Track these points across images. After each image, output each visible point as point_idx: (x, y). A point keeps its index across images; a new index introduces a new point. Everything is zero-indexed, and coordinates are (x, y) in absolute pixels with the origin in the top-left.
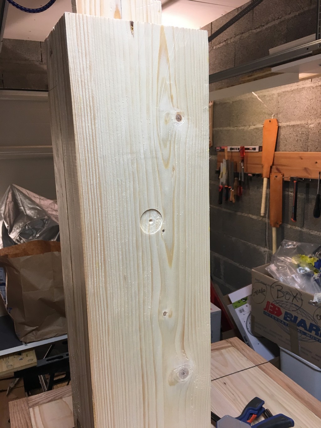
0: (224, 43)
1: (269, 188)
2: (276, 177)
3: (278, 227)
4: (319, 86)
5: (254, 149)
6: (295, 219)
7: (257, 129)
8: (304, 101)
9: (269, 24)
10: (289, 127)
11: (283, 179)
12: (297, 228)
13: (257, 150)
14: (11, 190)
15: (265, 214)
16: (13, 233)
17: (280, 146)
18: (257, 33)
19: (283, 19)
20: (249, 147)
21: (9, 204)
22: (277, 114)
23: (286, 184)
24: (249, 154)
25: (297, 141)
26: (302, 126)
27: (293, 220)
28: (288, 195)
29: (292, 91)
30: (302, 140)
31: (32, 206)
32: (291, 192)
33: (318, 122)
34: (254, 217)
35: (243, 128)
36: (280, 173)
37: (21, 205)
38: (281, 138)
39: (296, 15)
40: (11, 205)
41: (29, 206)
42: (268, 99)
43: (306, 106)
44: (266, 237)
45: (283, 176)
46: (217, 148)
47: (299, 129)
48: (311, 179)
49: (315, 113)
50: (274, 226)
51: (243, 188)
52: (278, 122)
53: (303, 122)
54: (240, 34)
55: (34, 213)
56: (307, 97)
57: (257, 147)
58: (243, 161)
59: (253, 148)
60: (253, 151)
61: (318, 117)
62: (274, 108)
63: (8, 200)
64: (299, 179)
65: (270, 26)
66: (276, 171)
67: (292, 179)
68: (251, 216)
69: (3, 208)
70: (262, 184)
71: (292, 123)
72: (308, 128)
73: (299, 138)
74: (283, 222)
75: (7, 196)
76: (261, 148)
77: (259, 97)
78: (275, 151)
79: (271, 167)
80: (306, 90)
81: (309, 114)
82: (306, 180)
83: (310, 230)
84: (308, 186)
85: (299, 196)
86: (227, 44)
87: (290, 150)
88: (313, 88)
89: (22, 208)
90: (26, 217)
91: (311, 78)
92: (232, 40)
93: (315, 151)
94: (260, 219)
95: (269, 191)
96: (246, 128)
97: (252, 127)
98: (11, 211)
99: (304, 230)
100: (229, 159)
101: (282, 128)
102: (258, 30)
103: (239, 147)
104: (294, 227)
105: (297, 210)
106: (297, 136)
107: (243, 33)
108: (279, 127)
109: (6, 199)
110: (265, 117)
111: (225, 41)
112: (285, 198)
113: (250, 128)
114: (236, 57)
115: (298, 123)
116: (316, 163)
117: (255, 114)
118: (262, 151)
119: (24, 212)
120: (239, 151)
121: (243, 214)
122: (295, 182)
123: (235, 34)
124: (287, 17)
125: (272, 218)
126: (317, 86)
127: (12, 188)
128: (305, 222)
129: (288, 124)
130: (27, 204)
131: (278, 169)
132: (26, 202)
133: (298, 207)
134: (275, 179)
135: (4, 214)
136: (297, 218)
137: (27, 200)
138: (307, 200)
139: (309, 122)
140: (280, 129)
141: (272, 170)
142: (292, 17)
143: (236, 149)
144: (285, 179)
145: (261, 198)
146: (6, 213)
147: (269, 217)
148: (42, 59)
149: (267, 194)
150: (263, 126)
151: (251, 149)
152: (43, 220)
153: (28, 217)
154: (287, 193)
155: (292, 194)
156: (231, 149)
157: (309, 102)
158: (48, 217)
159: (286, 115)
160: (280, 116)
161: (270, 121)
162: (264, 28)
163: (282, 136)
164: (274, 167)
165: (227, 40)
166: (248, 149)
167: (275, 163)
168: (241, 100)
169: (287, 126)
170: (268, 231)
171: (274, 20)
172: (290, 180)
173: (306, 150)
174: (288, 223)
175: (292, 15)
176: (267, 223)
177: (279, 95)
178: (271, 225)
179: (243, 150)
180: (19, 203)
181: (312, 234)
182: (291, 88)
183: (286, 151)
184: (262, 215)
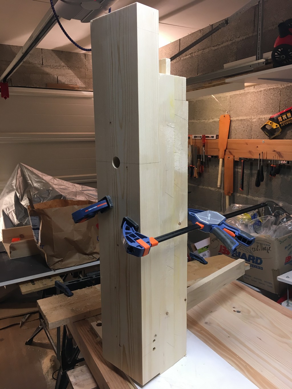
0: (190, 55)
1: (224, 167)
2: (229, 158)
3: (230, 195)
4: (259, 91)
5: (213, 137)
6: (242, 188)
7: (215, 122)
8: (249, 102)
9: (224, 43)
10: (238, 121)
11: (234, 159)
12: (244, 195)
13: (215, 138)
14: (19, 167)
15: (221, 186)
16: (24, 201)
17: (232, 135)
18: (215, 50)
19: (234, 41)
20: (208, 135)
21: (19, 178)
22: (230, 111)
23: (236, 163)
24: (209, 141)
25: (244, 131)
26: (248, 120)
27: (241, 189)
28: (238, 171)
29: (241, 94)
30: (248, 131)
31: (38, 180)
32: (240, 169)
33: (259, 117)
34: (213, 189)
35: (204, 121)
36: (232, 154)
37: (29, 179)
38: (232, 129)
39: (243, 39)
40: (21, 179)
41: (36, 180)
42: (223, 99)
43: (250, 106)
44: (221, 204)
45: (234, 157)
47: (245, 123)
48: (254, 159)
49: (257, 111)
50: (227, 195)
51: (204, 167)
52: (230, 117)
53: (248, 117)
54: (202, 50)
55: (40, 185)
56: (251, 99)
57: (215, 136)
58: (204, 146)
59: (211, 136)
60: (212, 138)
61: (258, 114)
62: (227, 107)
63: (18, 175)
64: (246, 160)
65: (224, 45)
66: (229, 153)
67: (240, 159)
68: (210, 188)
69: (14, 181)
70: (219, 164)
71: (240, 118)
72: (252, 122)
73: (245, 129)
74: (234, 191)
75: (17, 172)
76: (217, 136)
77: (216, 97)
78: (228, 138)
79: (225, 151)
80: (251, 94)
81: (253, 112)
82: (250, 160)
83: (253, 197)
84: (252, 164)
85: (245, 172)
86: (192, 57)
87: (239, 138)
88: (255, 93)
89: (30, 181)
90: (33, 188)
91: (254, 86)
92: (196, 54)
93: (257, 138)
94: (217, 190)
95: (224, 169)
96: (206, 121)
97: (211, 120)
98: (21, 184)
99: (249, 197)
100: (194, 145)
101: (233, 122)
102: (216, 48)
103: (201, 135)
104: (242, 195)
105: (244, 182)
106: (244, 127)
107: (204, 49)
108: (231, 120)
109: (16, 174)
110: (221, 113)
111: (190, 54)
112: (235, 173)
113: (209, 121)
114: (199, 67)
115: (245, 118)
116: (257, 147)
117: (213, 111)
118: (218, 139)
119: (32, 184)
120: (201, 139)
121: (204, 187)
122: (242, 161)
123: (198, 49)
124: (237, 40)
125: (226, 189)
126: (258, 92)
127: (21, 166)
128: (250, 191)
129: (237, 118)
130: (34, 178)
131: (230, 152)
132: (33, 177)
133: (244, 180)
134: (228, 159)
135: (16, 186)
136: (244, 188)
137: (34, 175)
138: (251, 175)
139: (253, 117)
140: (232, 122)
141: (226, 152)
142: (241, 40)
143: (199, 137)
144: (236, 160)
145: (218, 174)
146: (17, 185)
147: (223, 189)
148: (42, 63)
149: (222, 171)
150: (219, 120)
151: (211, 137)
152: (48, 190)
153: (36, 188)
154: (237, 170)
155: (240, 170)
156: (195, 137)
157: (252, 103)
158: (52, 188)
159: (236, 112)
160: (232, 112)
161: (224, 116)
162: (220, 46)
163: (233, 127)
164: (227, 150)
165: (192, 53)
166: (208, 137)
167: (228, 148)
168: (203, 100)
169: (237, 120)
170: (223, 199)
171: (228, 41)
172: (239, 160)
173: (250, 138)
174: (237, 192)
175: (241, 39)
176: (222, 193)
177: (231, 97)
178: (225, 194)
179: (204, 137)
180: (27, 178)
181: (254, 200)
182: (239, 92)
183: (236, 139)
184: (218, 186)
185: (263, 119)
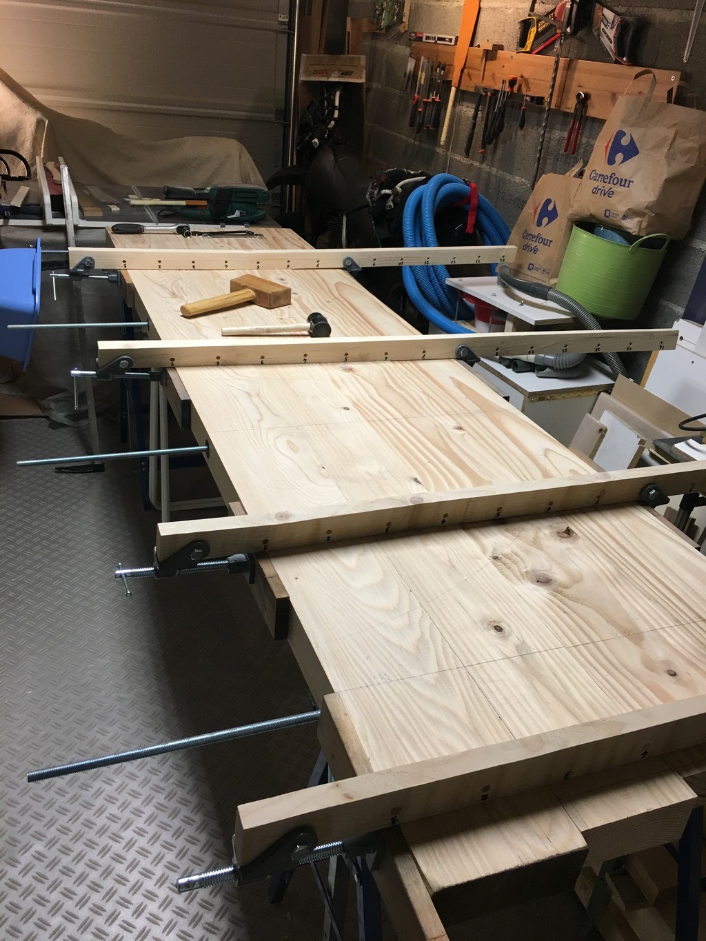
5: (451, 40)
10: (491, 10)
13: (453, 43)
20: (443, 36)
24: (444, 49)
26: (501, 11)
35: (445, 3)
36: (471, 80)
46: (412, 35)
47: (498, 15)
52: (480, 2)
53: (503, 5)
57: (453, 38)
59: (449, 39)
60: (449, 43)
66: (467, 77)
67: (477, 88)
70: (449, 97)
71: (493, 4)
72: (506, 15)
76: (457, 38)
78: (471, 44)
79: (462, 71)
96: (448, 5)
103: (436, 36)
108: (480, 9)
115: (499, 4)
116: (504, 67)
118: (457, 44)
120: (435, 43)
121: (428, 147)
131: (469, 75)
139: (508, 6)
140: (481, 12)
141: (463, 74)
143: (432, 39)
145: (445, 119)
147: (453, 150)
150: (464, 3)
151: (447, 40)
156: (428, 38)
164: (466, 70)
166: (443, 39)
167: (466, 66)
169: (490, 8)
176: (449, 159)
184: (442, 143)
185: (521, 11)
